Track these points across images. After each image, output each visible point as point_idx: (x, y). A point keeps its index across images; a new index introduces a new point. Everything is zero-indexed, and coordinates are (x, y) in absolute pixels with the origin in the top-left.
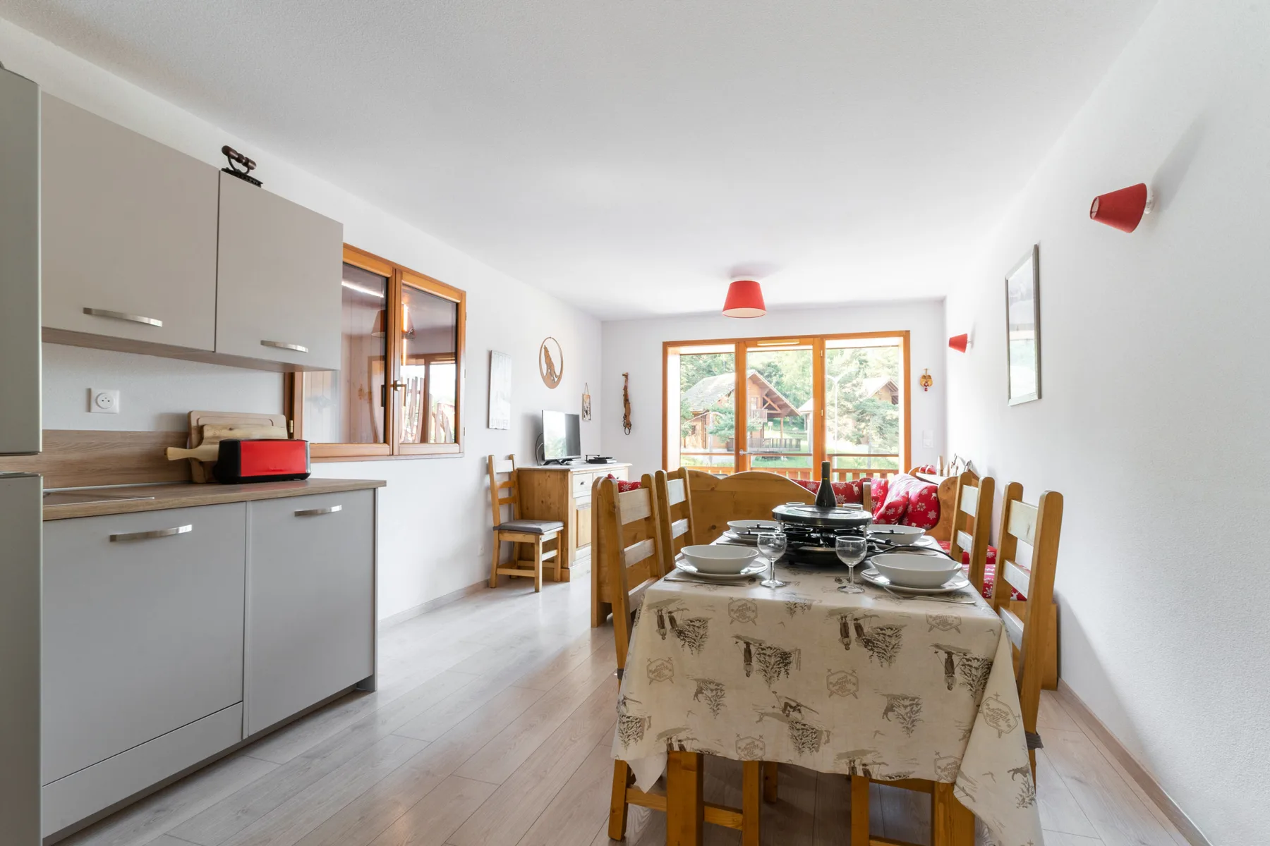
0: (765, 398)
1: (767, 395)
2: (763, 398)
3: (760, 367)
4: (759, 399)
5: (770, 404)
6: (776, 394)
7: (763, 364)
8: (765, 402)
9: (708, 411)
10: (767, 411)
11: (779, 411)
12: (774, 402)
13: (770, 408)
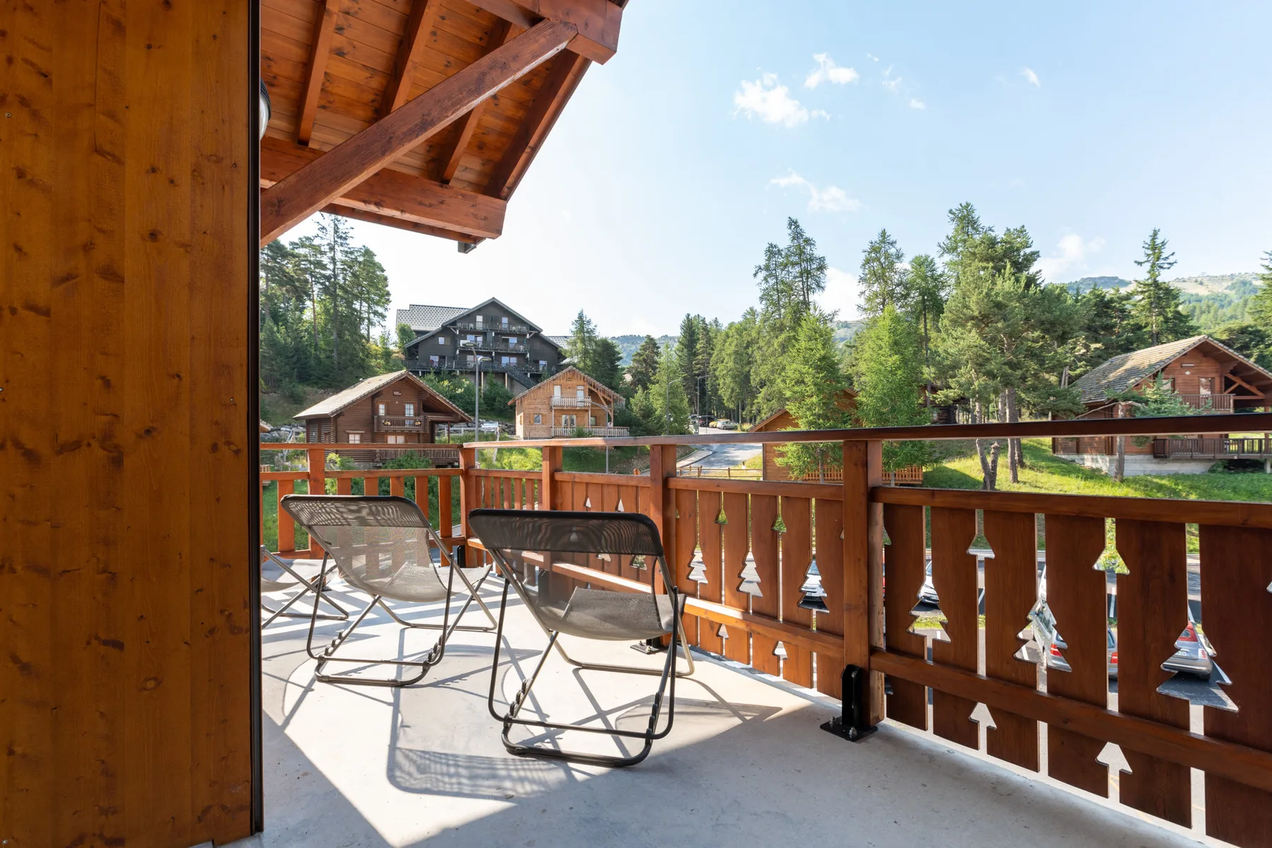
0: (1230, 376)
1: (1233, 372)
2: (1226, 378)
3: (1224, 337)
4: (1217, 381)
5: (1240, 386)
6: (1252, 369)
7: (1230, 331)
8: (1228, 383)
9: (1116, 400)
10: (1232, 398)
11: (1261, 396)
12: (1248, 382)
13: (1239, 391)
